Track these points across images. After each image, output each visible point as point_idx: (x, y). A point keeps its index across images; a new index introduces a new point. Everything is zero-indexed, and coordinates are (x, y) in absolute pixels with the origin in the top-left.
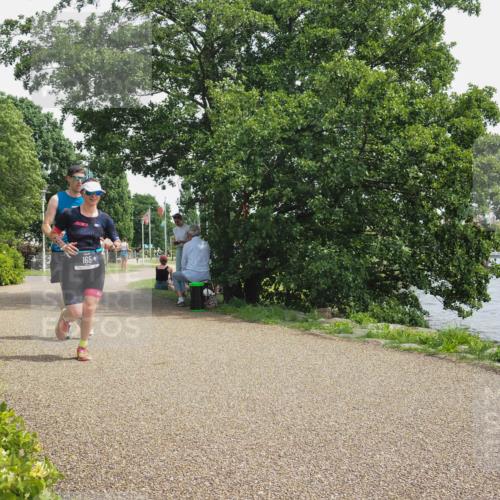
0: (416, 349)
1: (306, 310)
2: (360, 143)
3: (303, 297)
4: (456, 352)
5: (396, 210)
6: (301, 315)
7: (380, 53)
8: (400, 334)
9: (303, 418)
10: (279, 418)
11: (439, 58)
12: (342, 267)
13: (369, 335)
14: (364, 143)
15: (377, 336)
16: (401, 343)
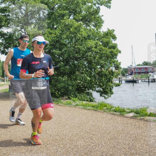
0: (91, 109)
1: (57, 97)
2: (74, 45)
3: (57, 93)
4: (103, 109)
5: (85, 66)
6: (56, 99)
7: (80, 18)
8: (86, 104)
9: (55, 132)
10: (48, 132)
11: (98, 20)
12: (68, 85)
13: (77, 105)
14: (75, 45)
15: (79, 105)
16: (86, 107)
